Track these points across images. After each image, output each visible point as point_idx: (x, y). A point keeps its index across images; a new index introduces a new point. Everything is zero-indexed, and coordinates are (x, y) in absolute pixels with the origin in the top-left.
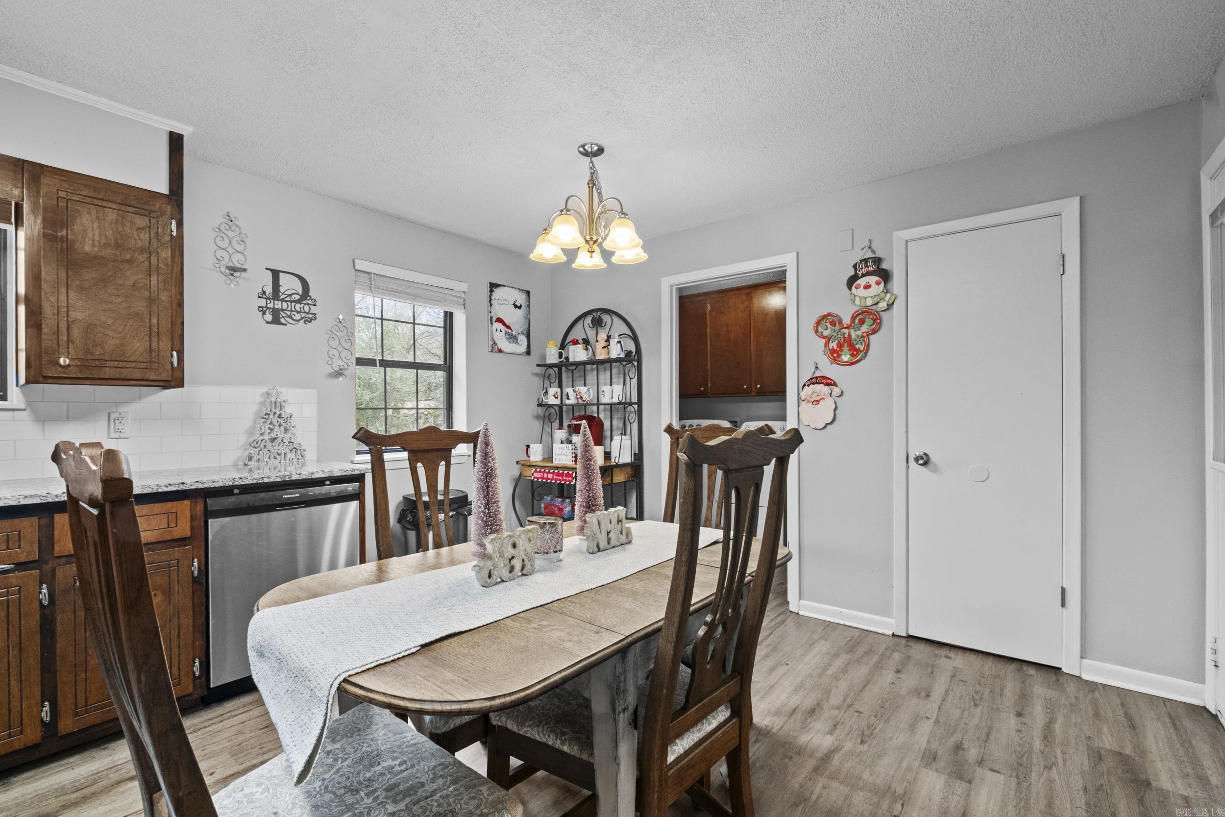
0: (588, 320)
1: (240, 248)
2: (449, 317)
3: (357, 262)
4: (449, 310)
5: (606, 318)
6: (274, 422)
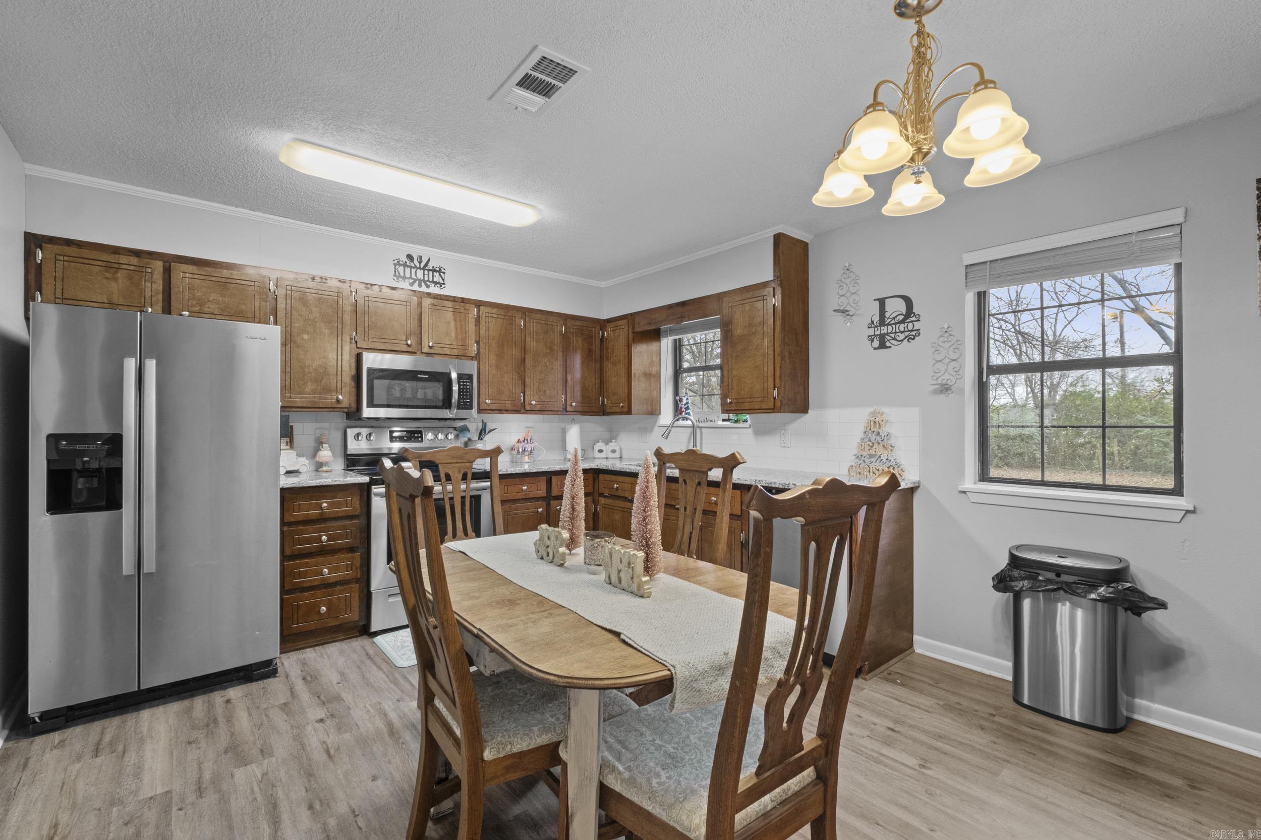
1: (853, 290)
6: (873, 440)
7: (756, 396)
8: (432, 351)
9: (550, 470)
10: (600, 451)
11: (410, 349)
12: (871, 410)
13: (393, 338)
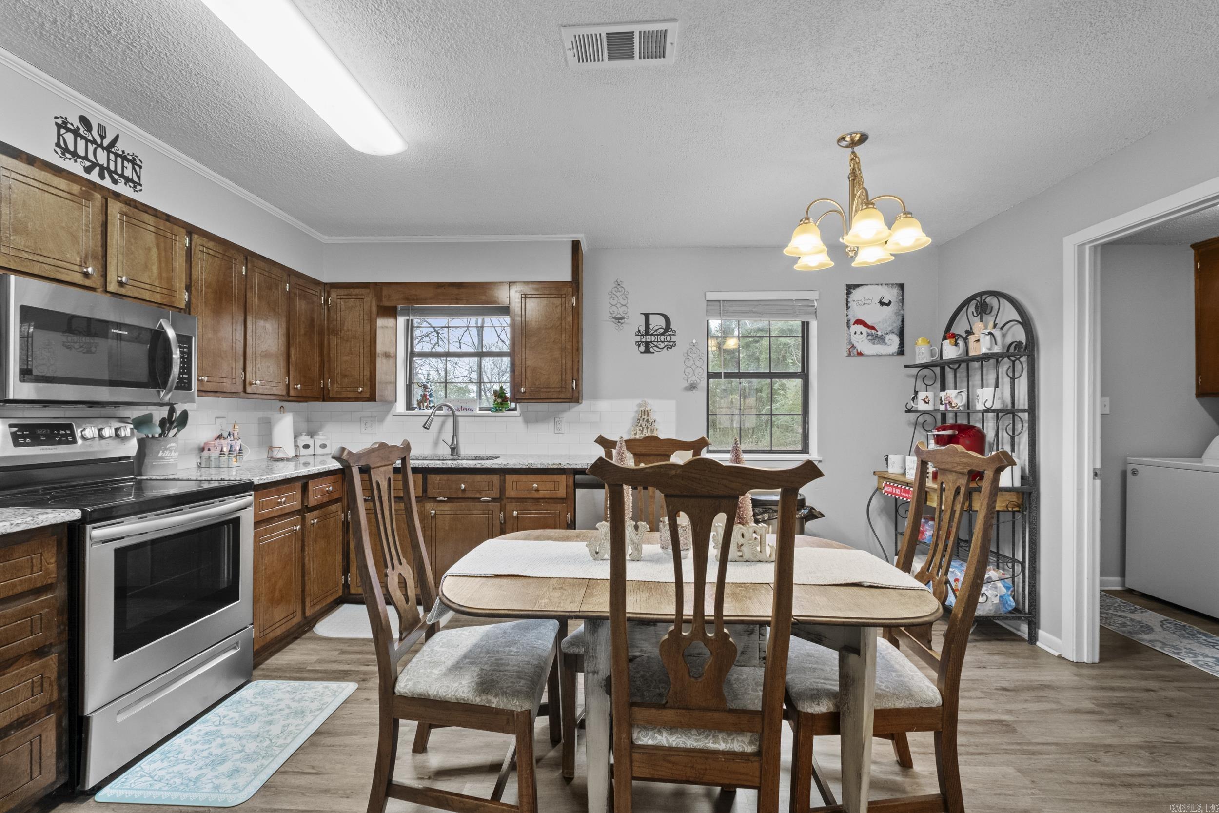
0: (972, 308)
1: (623, 302)
2: (805, 326)
3: (707, 293)
4: (805, 320)
5: (992, 301)
6: (643, 425)
7: (553, 386)
8: (123, 291)
9: (309, 473)
10: (306, 447)
11: (87, 283)
12: (639, 401)
13: (57, 257)
